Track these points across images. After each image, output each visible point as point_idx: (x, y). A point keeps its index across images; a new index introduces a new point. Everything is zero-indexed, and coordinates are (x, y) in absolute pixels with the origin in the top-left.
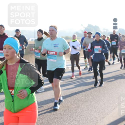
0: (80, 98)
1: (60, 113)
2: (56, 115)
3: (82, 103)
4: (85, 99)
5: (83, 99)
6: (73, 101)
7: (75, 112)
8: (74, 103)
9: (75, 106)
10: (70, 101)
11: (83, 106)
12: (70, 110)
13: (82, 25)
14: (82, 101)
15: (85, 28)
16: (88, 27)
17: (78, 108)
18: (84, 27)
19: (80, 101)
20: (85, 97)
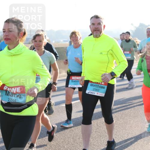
0: (128, 112)
1: (104, 131)
2: (99, 132)
3: (131, 119)
4: (135, 113)
5: (132, 113)
6: (120, 115)
7: (122, 129)
8: (120, 118)
9: (122, 121)
10: (117, 116)
11: (131, 122)
12: (117, 127)
13: (132, 24)
14: (131, 116)
15: (136, 29)
16: (139, 26)
17: (125, 124)
18: (135, 27)
19: (128, 116)
20: (135, 111)
